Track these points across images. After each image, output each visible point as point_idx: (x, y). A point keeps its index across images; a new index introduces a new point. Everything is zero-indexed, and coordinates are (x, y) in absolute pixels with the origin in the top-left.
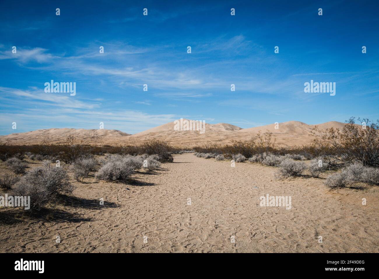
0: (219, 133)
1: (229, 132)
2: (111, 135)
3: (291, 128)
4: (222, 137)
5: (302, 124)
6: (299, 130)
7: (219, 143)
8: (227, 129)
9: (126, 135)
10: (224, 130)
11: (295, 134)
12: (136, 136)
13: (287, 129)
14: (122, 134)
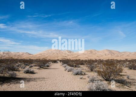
0: (65, 54)
1: (69, 53)
2: (25, 54)
3: (91, 52)
4: (66, 55)
5: (95, 50)
6: (94, 53)
7: (65, 57)
8: (68, 52)
9: (31, 54)
10: (67, 52)
11: (92, 54)
12: (35, 55)
13: (90, 52)
14: (29, 54)
